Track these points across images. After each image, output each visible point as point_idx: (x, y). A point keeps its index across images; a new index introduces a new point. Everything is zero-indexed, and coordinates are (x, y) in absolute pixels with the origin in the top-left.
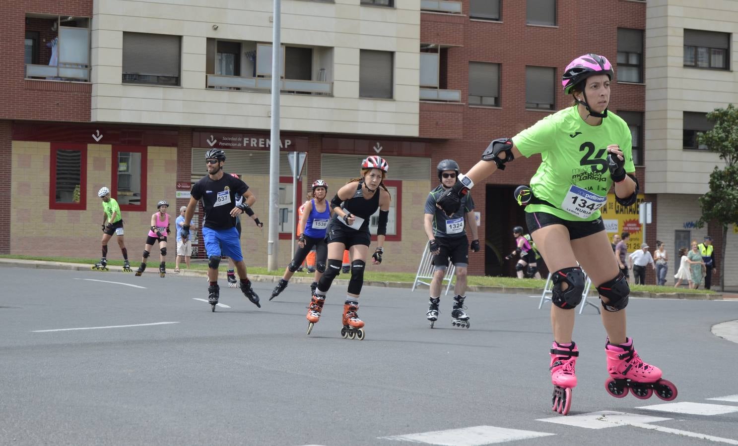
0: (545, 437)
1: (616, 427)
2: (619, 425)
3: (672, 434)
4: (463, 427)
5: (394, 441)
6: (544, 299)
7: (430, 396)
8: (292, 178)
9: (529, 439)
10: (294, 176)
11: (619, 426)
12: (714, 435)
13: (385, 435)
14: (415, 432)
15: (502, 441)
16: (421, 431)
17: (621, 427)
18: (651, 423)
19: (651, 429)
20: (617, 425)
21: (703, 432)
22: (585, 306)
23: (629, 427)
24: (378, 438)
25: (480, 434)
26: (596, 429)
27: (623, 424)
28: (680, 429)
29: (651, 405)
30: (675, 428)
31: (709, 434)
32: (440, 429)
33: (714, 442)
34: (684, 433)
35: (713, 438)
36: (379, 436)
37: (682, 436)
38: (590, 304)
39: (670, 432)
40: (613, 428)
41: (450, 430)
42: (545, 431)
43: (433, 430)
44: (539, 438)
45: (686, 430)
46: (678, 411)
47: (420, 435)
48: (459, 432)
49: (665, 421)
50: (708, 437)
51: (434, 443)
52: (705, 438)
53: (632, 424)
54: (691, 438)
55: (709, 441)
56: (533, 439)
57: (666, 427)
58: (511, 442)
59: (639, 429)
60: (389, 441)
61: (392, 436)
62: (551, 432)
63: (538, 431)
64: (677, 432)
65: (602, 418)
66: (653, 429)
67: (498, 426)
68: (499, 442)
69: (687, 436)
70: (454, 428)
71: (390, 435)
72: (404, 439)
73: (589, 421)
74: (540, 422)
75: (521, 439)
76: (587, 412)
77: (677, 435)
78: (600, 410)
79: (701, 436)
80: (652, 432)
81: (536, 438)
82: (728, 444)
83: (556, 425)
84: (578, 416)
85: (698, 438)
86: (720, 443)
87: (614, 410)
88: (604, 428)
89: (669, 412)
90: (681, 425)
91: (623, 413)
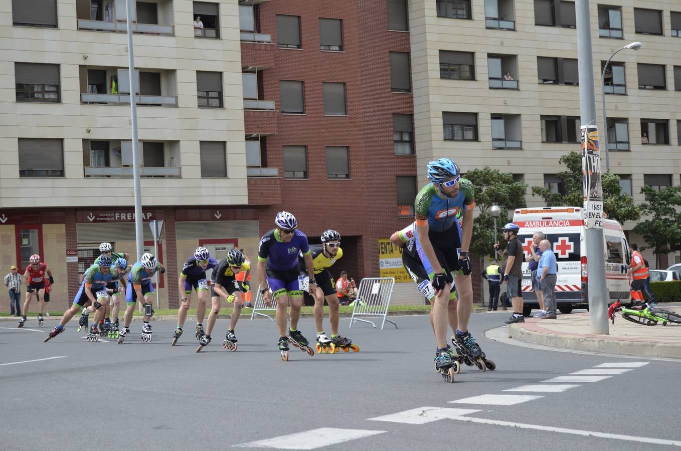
1: (437, 421)
2: (439, 419)
3: (486, 424)
4: (306, 430)
5: (246, 448)
6: (353, 320)
7: (274, 404)
8: (154, 242)
9: (365, 438)
10: (155, 239)
11: (439, 420)
12: (521, 422)
13: (238, 443)
14: (265, 438)
15: (341, 441)
16: (270, 436)
17: (441, 420)
18: (465, 416)
19: (467, 421)
20: (437, 419)
21: (511, 421)
22: (385, 323)
23: (447, 420)
24: (233, 446)
25: (321, 436)
26: (420, 425)
27: (442, 418)
28: (492, 419)
29: (460, 399)
30: (487, 418)
31: (517, 422)
32: (285, 434)
33: (524, 429)
34: (496, 422)
35: (523, 426)
36: (233, 444)
37: (495, 425)
38: (389, 321)
39: (483, 422)
40: (435, 422)
41: (295, 434)
42: (377, 429)
43: (280, 435)
44: (373, 435)
45: (497, 419)
46: (484, 403)
47: (269, 440)
48: (303, 435)
49: (476, 413)
50: (518, 425)
51: (282, 448)
52: (515, 426)
53: (450, 417)
54: (503, 427)
55: (520, 429)
56: (368, 437)
57: (479, 418)
58: (350, 441)
59: (456, 421)
60: (243, 448)
61: (245, 444)
62: (383, 430)
63: (371, 430)
64: (490, 422)
65: (422, 414)
66: (469, 421)
67: (336, 428)
68: (338, 442)
69: (499, 425)
70: (298, 432)
71: (243, 442)
72: (255, 446)
73: (412, 417)
74: (371, 421)
75: (358, 438)
76: (408, 409)
77: (491, 425)
78: (420, 407)
79: (512, 424)
80: (469, 424)
81: (370, 436)
82: (537, 429)
83: (386, 423)
84: (402, 413)
85: (509, 426)
86: (530, 430)
87: (430, 406)
88: (427, 423)
89: (477, 405)
90: (491, 415)
91: (439, 408)
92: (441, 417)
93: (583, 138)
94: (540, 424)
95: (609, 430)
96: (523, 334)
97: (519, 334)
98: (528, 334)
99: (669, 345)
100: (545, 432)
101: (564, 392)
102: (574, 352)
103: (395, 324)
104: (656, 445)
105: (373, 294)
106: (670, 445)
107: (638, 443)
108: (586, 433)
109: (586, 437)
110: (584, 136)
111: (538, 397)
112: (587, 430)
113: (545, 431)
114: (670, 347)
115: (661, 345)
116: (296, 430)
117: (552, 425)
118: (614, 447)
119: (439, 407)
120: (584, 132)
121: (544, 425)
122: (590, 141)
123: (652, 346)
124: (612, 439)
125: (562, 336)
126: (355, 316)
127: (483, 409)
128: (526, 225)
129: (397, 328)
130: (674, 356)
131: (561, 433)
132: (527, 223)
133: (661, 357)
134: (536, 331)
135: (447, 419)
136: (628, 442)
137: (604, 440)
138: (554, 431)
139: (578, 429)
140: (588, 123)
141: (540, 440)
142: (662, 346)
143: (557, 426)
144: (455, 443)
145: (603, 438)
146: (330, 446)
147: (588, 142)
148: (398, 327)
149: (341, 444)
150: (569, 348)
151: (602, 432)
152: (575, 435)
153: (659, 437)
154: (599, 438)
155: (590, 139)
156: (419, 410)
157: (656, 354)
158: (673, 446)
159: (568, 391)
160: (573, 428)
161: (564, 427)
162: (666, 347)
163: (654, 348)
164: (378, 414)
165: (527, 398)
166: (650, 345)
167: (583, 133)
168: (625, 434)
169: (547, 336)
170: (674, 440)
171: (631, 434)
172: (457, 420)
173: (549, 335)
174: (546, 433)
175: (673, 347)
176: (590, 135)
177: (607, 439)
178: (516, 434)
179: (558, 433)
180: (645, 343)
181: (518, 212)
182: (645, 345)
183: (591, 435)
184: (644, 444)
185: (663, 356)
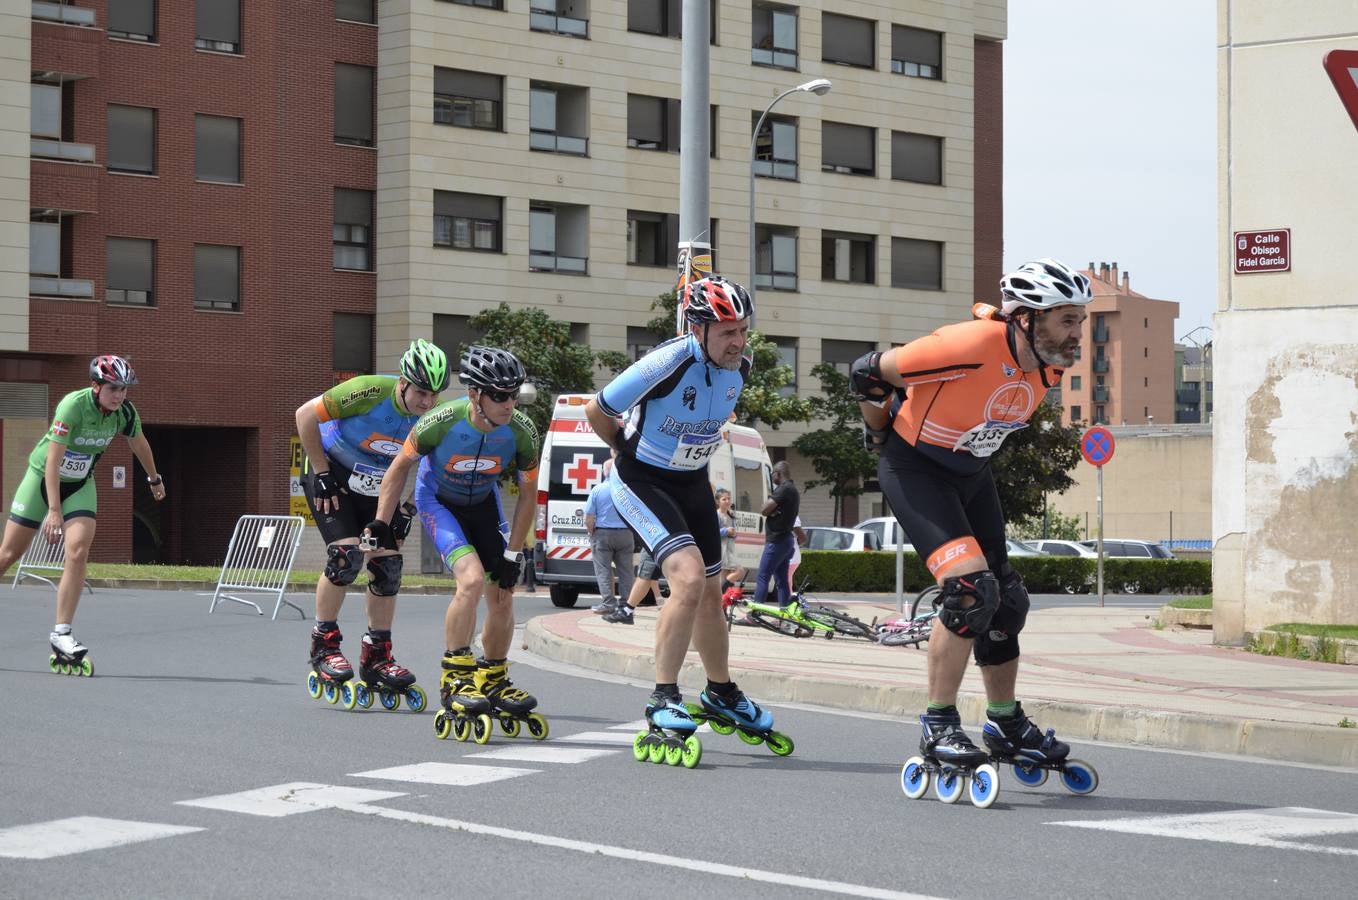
0: (186, 836)
1: (311, 812)
2: (317, 808)
3: (406, 821)
4: (46, 820)
6: (218, 597)
9: (159, 840)
11: (317, 811)
12: (474, 821)
15: (109, 844)
17: (320, 811)
18: (371, 803)
19: (370, 815)
20: (314, 808)
21: (456, 817)
22: (280, 607)
23: (333, 812)
25: (73, 832)
26: (276, 818)
27: (325, 807)
28: (420, 812)
29: (374, 769)
30: (412, 811)
31: (468, 820)
33: (476, 835)
34: (427, 819)
35: (474, 828)
37: (423, 824)
38: (289, 603)
39: (401, 818)
40: (307, 814)
41: (22, 827)
42: (188, 824)
44: (177, 837)
45: (430, 814)
46: (418, 780)
48: (37, 829)
49: (393, 799)
50: (465, 826)
52: (460, 828)
53: (341, 806)
54: (437, 829)
55: (467, 833)
56: (166, 839)
57: (397, 808)
58: (126, 846)
59: (349, 815)
62: (199, 826)
63: (175, 824)
64: (414, 817)
65: (288, 797)
66: (375, 815)
67: (108, 817)
68: (104, 846)
69: (429, 825)
73: (266, 802)
74: (182, 806)
75: (144, 839)
76: (265, 786)
77: (414, 824)
78: (287, 782)
79: (454, 824)
80: (372, 820)
81: (170, 838)
82: (499, 837)
83: (209, 811)
84: (249, 794)
85: (448, 828)
86: (486, 837)
87: (310, 781)
88: (291, 815)
89: (403, 782)
90: (421, 805)
91: (325, 786)
92: (322, 804)
93: (682, 266)
94: (510, 826)
95: (637, 843)
96: (546, 643)
97: (540, 643)
98: (556, 643)
99: (814, 679)
100: (513, 842)
101: (583, 763)
102: (636, 683)
103: (301, 611)
104: (714, 876)
105: (260, 549)
106: (741, 878)
107: (683, 870)
108: (589, 847)
109: (588, 856)
110: (683, 263)
111: (528, 771)
112: (594, 841)
113: (515, 840)
114: (816, 683)
115: (798, 678)
116: (26, 818)
117: (531, 829)
118: (633, 877)
119: (325, 783)
120: (685, 254)
121: (516, 829)
122: (696, 273)
123: (783, 679)
124: (636, 861)
125: (618, 651)
126: (222, 589)
127: (409, 791)
128: (577, 428)
129: (304, 618)
130: (822, 702)
131: (542, 846)
132: (580, 424)
133: (798, 702)
134: (570, 639)
135: (332, 809)
136: (663, 867)
137: (619, 863)
138: (531, 842)
139: (579, 839)
140: (693, 237)
141: (497, 858)
142: (800, 681)
143: (542, 831)
144: (331, 857)
145: (619, 859)
146: (84, 854)
147: (692, 274)
148: (306, 616)
149: (107, 850)
150: (629, 676)
151: (623, 846)
152: (568, 851)
153: (726, 862)
154: (611, 858)
155: (695, 270)
156: (282, 790)
157: (788, 696)
158: (745, 881)
159: (593, 761)
160: (570, 837)
161: (554, 835)
162: (808, 682)
163: (787, 683)
164: (201, 793)
165: (506, 773)
166: (779, 678)
167: (683, 257)
168: (666, 852)
169: (590, 650)
170: (752, 867)
171: (677, 854)
172: (351, 812)
173: (593, 648)
174: (514, 845)
175: (821, 683)
176: (697, 261)
177: (626, 862)
178: (457, 844)
179: (536, 845)
180: (769, 673)
181: (563, 402)
182: (770, 677)
183: (598, 852)
184: (693, 874)
185: (801, 700)
